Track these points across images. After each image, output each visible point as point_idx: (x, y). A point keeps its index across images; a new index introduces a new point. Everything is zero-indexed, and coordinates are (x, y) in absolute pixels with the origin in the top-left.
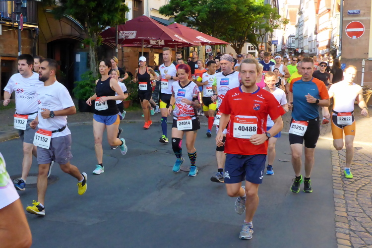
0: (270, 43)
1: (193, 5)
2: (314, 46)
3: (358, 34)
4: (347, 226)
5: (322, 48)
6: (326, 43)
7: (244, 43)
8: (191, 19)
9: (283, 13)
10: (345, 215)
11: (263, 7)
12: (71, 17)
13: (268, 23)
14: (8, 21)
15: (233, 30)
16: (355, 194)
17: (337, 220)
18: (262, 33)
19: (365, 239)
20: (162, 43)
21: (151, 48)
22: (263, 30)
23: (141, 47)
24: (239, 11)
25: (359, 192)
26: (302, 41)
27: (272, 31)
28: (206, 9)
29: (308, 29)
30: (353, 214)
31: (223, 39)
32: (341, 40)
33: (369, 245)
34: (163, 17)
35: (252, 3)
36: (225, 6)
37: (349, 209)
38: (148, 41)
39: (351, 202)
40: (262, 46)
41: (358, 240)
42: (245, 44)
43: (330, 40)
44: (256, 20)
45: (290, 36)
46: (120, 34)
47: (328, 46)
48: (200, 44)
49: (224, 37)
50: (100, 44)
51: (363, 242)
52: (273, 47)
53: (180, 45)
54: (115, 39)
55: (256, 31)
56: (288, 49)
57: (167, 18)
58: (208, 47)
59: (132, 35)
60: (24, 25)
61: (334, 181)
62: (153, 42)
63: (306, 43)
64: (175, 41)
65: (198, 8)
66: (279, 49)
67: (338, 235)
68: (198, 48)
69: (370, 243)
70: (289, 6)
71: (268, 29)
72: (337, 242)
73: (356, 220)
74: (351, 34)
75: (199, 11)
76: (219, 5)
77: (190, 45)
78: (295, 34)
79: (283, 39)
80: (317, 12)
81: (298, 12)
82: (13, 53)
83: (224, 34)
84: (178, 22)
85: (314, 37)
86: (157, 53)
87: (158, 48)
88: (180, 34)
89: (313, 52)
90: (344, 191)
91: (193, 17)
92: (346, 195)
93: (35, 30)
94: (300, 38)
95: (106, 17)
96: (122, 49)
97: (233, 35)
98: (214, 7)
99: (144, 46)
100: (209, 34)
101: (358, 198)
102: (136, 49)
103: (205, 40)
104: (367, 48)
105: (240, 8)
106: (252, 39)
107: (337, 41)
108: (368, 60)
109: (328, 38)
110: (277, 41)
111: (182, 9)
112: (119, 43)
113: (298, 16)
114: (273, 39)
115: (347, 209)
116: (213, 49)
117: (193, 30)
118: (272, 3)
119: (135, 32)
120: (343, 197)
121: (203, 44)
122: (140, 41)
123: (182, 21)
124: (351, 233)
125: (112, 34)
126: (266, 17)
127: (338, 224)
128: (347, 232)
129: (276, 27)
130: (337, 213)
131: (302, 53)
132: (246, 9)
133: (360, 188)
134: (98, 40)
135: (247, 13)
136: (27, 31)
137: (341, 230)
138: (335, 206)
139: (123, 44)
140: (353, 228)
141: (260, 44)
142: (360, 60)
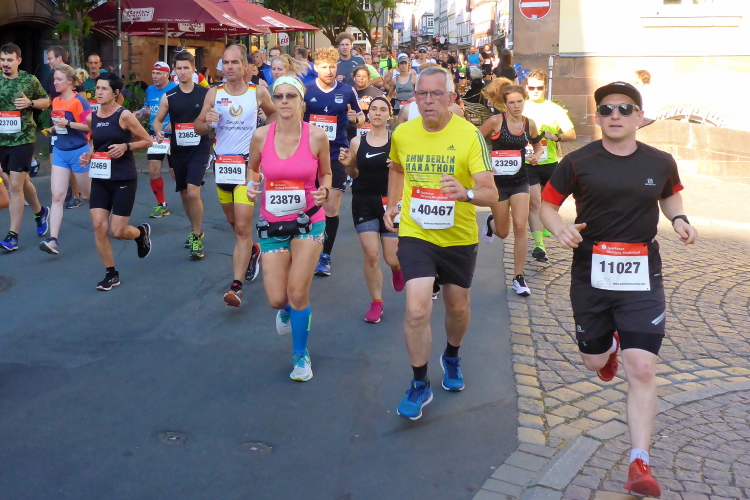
0: (391, 28)
2: (467, 32)
3: (541, 12)
4: (531, 351)
5: (480, 35)
6: (487, 27)
10: (528, 331)
15: (325, 5)
16: (544, 293)
17: (514, 340)
18: (377, 10)
19: (563, 373)
20: (201, 28)
21: (181, 37)
22: (378, 5)
23: (163, 36)
25: (550, 290)
26: (445, 23)
27: (393, 6)
30: (541, 329)
31: (309, 21)
32: (512, 23)
33: (570, 383)
37: (534, 320)
38: (175, 27)
39: (536, 308)
40: (376, 33)
41: (551, 375)
43: (493, 22)
45: (425, 15)
46: (125, 14)
47: (490, 33)
48: (269, 31)
49: (311, 17)
50: (88, 31)
51: (560, 379)
52: (396, 35)
53: (234, 32)
54: (115, 23)
55: (367, 6)
56: (422, 37)
58: (283, 36)
59: (147, 15)
62: (184, 28)
63: (452, 27)
64: (224, 26)
66: (407, 38)
67: (519, 368)
68: (265, 37)
69: (571, 379)
71: (386, 4)
72: (516, 381)
73: (546, 340)
74: (529, 12)
77: (251, 32)
78: (433, 12)
79: (413, 20)
83: (311, 11)
85: (466, 15)
86: (191, 47)
87: (195, 38)
88: (234, 13)
89: (465, 42)
94: (442, 18)
96: (129, 41)
97: (326, 14)
99: (169, 34)
100: (284, 13)
101: (549, 301)
102: (155, 39)
103: (278, 24)
104: (556, 35)
106: (358, 21)
107: (505, 23)
108: (557, 57)
109: (490, 17)
110: (402, 24)
112: (123, 30)
114: (396, 20)
115: (531, 321)
116: (291, 39)
119: (151, 10)
121: (274, 30)
122: (161, 25)
124: (540, 363)
125: (109, 13)
127: (516, 349)
128: (533, 361)
130: (514, 328)
131: (447, 43)
133: (552, 283)
134: (85, 25)
137: (522, 359)
138: (510, 316)
139: (130, 31)
140: (541, 354)
141: (373, 30)
142: (546, 57)
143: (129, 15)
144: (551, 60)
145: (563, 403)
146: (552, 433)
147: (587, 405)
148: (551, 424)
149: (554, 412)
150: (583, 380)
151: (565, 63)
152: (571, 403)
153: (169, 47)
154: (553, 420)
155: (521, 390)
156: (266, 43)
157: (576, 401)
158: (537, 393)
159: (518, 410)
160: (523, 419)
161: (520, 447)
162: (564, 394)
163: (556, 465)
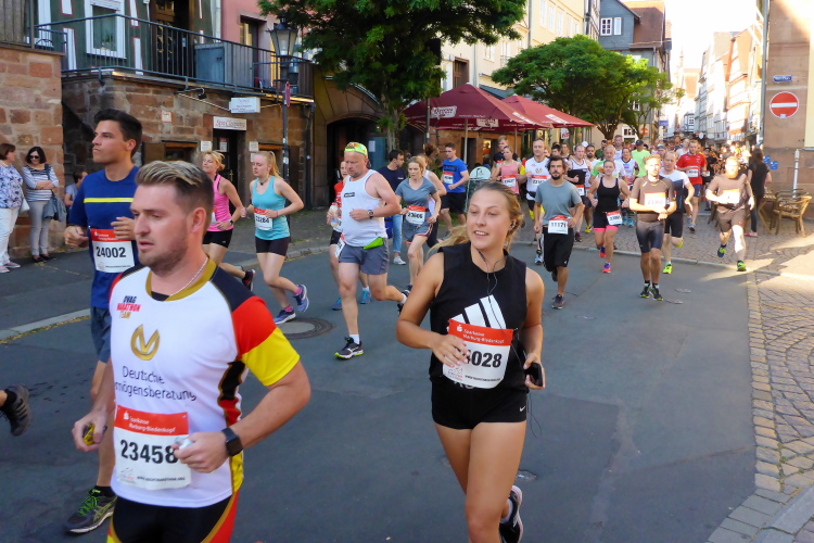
0: (657, 125)
1: (542, 69)
2: (723, 129)
3: (789, 111)
4: (770, 406)
5: (735, 132)
6: (741, 124)
7: (617, 124)
8: (540, 89)
9: (676, 80)
10: (768, 388)
11: (645, 72)
12: (360, 86)
13: (653, 95)
14: (271, 93)
15: (601, 105)
16: (784, 355)
17: (755, 396)
18: (645, 110)
19: (799, 427)
20: (495, 124)
21: (479, 131)
22: (646, 105)
23: (464, 130)
24: (610, 77)
25: (789, 353)
26: (704, 122)
27: (660, 107)
28: (562, 74)
29: (714, 104)
30: (780, 387)
31: (587, 119)
32: (763, 120)
33: (805, 437)
34: (497, 86)
35: (629, 65)
36: (589, 70)
37: (774, 379)
38: (473, 122)
39: (777, 368)
40: (644, 129)
41: (788, 429)
42: (619, 126)
43: (746, 120)
44: (636, 90)
45: (687, 115)
46: (433, 112)
47: (744, 130)
48: (552, 127)
49: (588, 115)
50: (403, 125)
51: (795, 433)
52: (661, 131)
53: (522, 127)
54: (425, 119)
55: (636, 106)
56: (684, 133)
57: (504, 88)
58: (564, 131)
59: (450, 112)
60: (292, 98)
61: (752, 335)
62: (481, 123)
63: (710, 124)
64: (513, 122)
65: (549, 72)
66: (671, 133)
67: (758, 420)
68: (549, 132)
69: (807, 434)
70: (686, 70)
71: (653, 104)
72: (755, 432)
73: (784, 397)
74: (778, 111)
75: (551, 78)
76: (580, 70)
77: (537, 127)
78: (694, 112)
79: (677, 119)
80: (727, 79)
81: (698, 79)
82: (276, 139)
83: (588, 111)
84: (519, 93)
85: (723, 115)
86: (487, 139)
87: (490, 132)
88: (523, 112)
89: (721, 137)
90: (767, 350)
91: (542, 86)
92: (769, 357)
93: (309, 105)
94: (701, 117)
95: (412, 86)
96: (437, 134)
97: (601, 113)
98: (574, 72)
99: (469, 129)
100: (565, 112)
101: (788, 362)
102: (457, 133)
103: (559, 121)
104: (803, 132)
105: (611, 73)
106: (629, 118)
107: (757, 122)
108: (803, 151)
109: (743, 117)
110: (667, 122)
111: (525, 75)
112: (432, 125)
113: (699, 85)
114: (661, 118)
115: (771, 379)
116: (571, 133)
117: (543, 105)
118: (659, 66)
119: (454, 108)
120: (764, 360)
121: (556, 125)
122: (462, 121)
123: (526, 92)
124: (777, 417)
125: (421, 110)
126: (651, 86)
127: (756, 403)
128: (771, 415)
129: (666, 100)
130: (755, 385)
131: (705, 139)
132: (620, 75)
133: (792, 346)
134: (401, 121)
135: (622, 81)
136: (298, 107)
137: (761, 412)
138: (752, 374)
139: (438, 126)
140: (779, 409)
141: (641, 127)
142: (793, 151)
144: (797, 153)
145: (798, 455)
146: (787, 481)
148: (786, 472)
149: (790, 462)
151: (810, 156)
152: (806, 455)
153: (469, 139)
154: (787, 469)
155: (759, 440)
156: (549, 136)
157: (810, 453)
158: (775, 444)
159: (756, 459)
160: (761, 466)
161: (758, 492)
162: (798, 446)
163: (790, 510)
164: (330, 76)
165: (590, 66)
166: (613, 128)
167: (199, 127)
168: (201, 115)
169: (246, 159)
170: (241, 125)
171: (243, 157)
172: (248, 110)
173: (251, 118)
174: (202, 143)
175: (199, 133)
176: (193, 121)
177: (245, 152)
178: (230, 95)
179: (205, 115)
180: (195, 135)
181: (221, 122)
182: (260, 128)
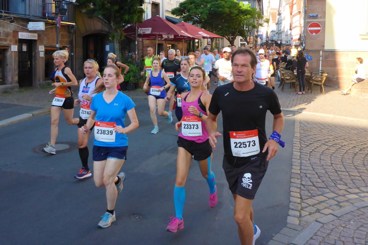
0: (257, 37)
1: (197, 9)
2: (289, 39)
4: (299, 181)
5: (295, 40)
7: (236, 36)
8: (196, 18)
9: (266, 15)
10: (299, 172)
11: (249, 10)
12: (100, 16)
13: (254, 22)
14: (52, 20)
15: (228, 27)
16: (309, 155)
17: (292, 176)
18: (250, 29)
19: (311, 192)
20: (172, 37)
21: (164, 40)
22: (250, 27)
23: (156, 40)
24: (231, 13)
25: (311, 154)
26: (280, 35)
27: (258, 28)
28: (207, 11)
29: (285, 26)
30: (305, 171)
32: (305, 36)
33: (314, 196)
34: (174, 16)
35: (241, 7)
36: (221, 9)
38: (161, 36)
39: (304, 162)
41: (306, 193)
43: (300, 35)
44: (245, 19)
45: (272, 31)
46: (139, 30)
47: (299, 39)
48: (202, 38)
50: (123, 38)
51: (310, 194)
52: (259, 40)
54: (135, 34)
55: (246, 27)
56: (271, 41)
57: (178, 17)
58: (209, 40)
59: (148, 31)
61: (294, 145)
62: (165, 36)
63: (283, 37)
64: (181, 36)
65: (200, 10)
66: (264, 41)
67: (292, 189)
68: (201, 40)
70: (271, 9)
71: (254, 27)
72: (290, 195)
73: (306, 176)
74: (312, 32)
75: (201, 13)
76: (216, 9)
77: (194, 39)
78: (275, 30)
79: (267, 33)
80: (291, 14)
81: (277, 14)
82: (53, 44)
83: (221, 29)
84: (185, 21)
85: (289, 32)
86: (170, 44)
87: (170, 41)
88: (186, 31)
90: (301, 152)
92: (302, 156)
93: (73, 26)
94: (279, 33)
95: (127, 17)
96: (143, 41)
97: (228, 31)
98: (213, 10)
100: (209, 30)
101: (310, 159)
103: (205, 35)
104: (323, 42)
105: (232, 11)
106: (242, 33)
108: (324, 51)
109: (299, 33)
110: (262, 35)
111: (189, 11)
112: (139, 37)
113: (278, 17)
114: (259, 33)
115: (301, 168)
116: (212, 41)
117: (197, 27)
118: (257, 7)
119: (150, 29)
120: (299, 158)
121: (204, 38)
122: (155, 35)
123: (189, 20)
124: (302, 187)
125: (132, 30)
126: (253, 17)
127: (292, 180)
128: (299, 186)
129: (261, 25)
130: (293, 171)
131: (281, 43)
132: (236, 12)
134: (121, 35)
135: (237, 15)
136: (67, 27)
137: (294, 185)
138: (292, 165)
139: (142, 37)
140: (303, 183)
141: (248, 38)
142: (319, 51)
143: (141, 31)
144: (321, 52)
145: (310, 205)
146: (302, 219)
147: (320, 207)
148: (303, 215)
149: (305, 209)
150: (320, 195)
151: (327, 54)
152: (313, 206)
153: (158, 44)
154: (304, 213)
155: (292, 199)
156: (201, 43)
157: (315, 205)
158: (299, 201)
159: (289, 209)
160: (291, 212)
161: (288, 226)
162: (310, 201)
163: (302, 234)
164: (84, 11)
165: (221, 7)
166: (234, 39)
167: (10, 37)
168: (12, 31)
169: (37, 55)
170: (34, 37)
171: (35, 54)
172: (38, 29)
173: (40, 33)
174: (12, 46)
175: (10, 41)
176: (7, 35)
177: (37, 51)
178: (28, 20)
179: (14, 31)
180: (8, 42)
181: (23, 35)
182: (45, 38)
